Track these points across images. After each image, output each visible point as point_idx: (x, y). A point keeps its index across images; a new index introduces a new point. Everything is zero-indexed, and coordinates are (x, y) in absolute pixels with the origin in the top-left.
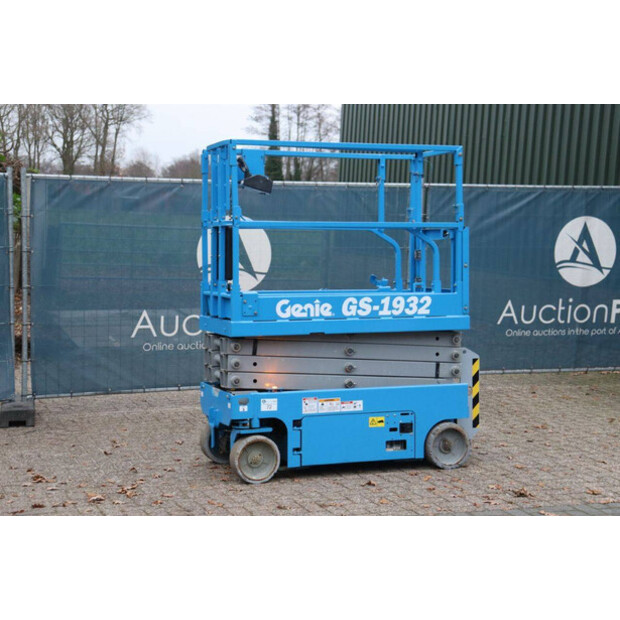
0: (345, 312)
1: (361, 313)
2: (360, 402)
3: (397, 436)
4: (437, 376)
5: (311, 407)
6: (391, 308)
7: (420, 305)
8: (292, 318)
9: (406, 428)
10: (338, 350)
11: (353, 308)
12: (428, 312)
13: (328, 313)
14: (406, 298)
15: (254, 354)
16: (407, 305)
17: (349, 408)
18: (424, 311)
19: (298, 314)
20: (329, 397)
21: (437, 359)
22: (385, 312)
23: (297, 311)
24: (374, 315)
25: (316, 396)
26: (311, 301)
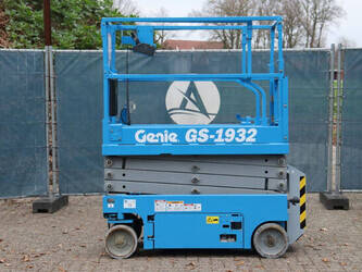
0: (188, 140)
1: (200, 140)
2: (199, 205)
3: (229, 231)
4: (266, 189)
5: (161, 207)
6: (224, 137)
7: (247, 135)
8: (147, 143)
9: (236, 226)
10: (186, 167)
11: (194, 137)
12: (254, 140)
13: (174, 140)
14: (236, 129)
15: (123, 168)
16: (237, 135)
17: (190, 208)
18: (251, 139)
19: (151, 141)
20: (175, 200)
21: (267, 176)
22: (220, 139)
23: (151, 138)
24: (210, 142)
25: (165, 199)
26: (162, 131)
